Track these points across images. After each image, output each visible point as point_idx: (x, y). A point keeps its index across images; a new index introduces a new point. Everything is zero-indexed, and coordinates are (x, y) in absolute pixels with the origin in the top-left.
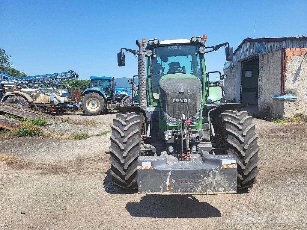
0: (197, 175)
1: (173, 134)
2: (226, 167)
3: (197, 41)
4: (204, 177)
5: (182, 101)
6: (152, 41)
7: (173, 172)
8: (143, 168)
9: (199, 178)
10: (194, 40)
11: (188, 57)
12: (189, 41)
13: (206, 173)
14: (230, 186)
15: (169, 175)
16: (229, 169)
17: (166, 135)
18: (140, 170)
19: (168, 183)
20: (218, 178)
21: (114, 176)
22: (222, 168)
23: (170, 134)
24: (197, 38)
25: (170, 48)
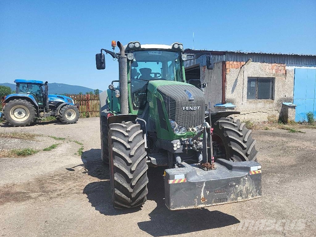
0: (230, 183)
1: (182, 143)
2: (254, 174)
3: (179, 48)
4: (236, 185)
5: (192, 109)
6: (133, 44)
7: (207, 183)
8: (176, 182)
9: (232, 186)
10: (176, 46)
11: (158, 64)
12: (170, 47)
13: (238, 181)
14: (256, 191)
15: (204, 187)
16: (256, 175)
17: (175, 145)
18: (174, 184)
19: (202, 195)
20: (247, 184)
21: (118, 194)
22: (250, 174)
23: (179, 143)
24: (179, 44)
25: (151, 53)
